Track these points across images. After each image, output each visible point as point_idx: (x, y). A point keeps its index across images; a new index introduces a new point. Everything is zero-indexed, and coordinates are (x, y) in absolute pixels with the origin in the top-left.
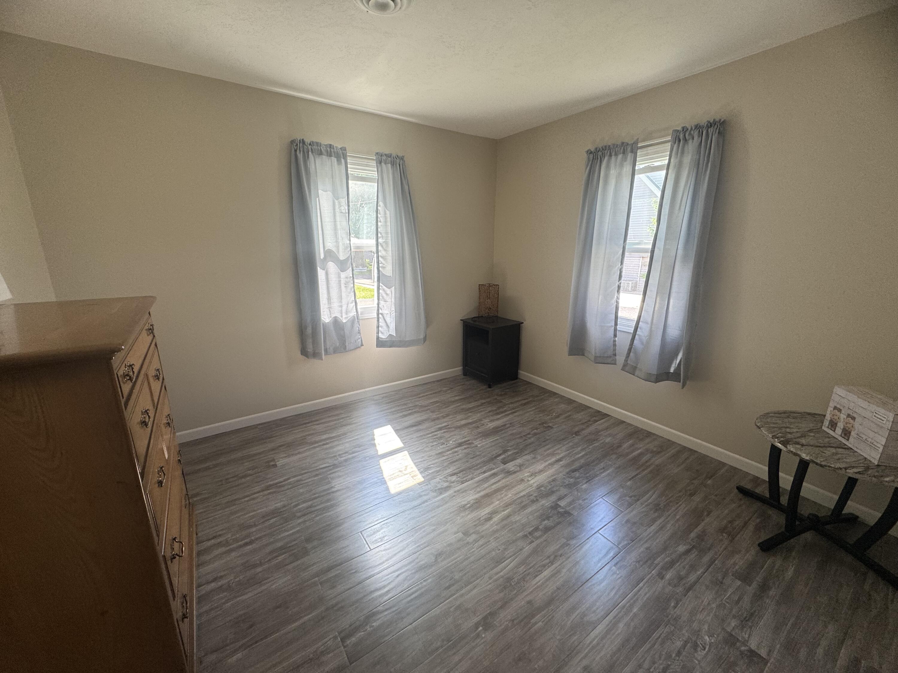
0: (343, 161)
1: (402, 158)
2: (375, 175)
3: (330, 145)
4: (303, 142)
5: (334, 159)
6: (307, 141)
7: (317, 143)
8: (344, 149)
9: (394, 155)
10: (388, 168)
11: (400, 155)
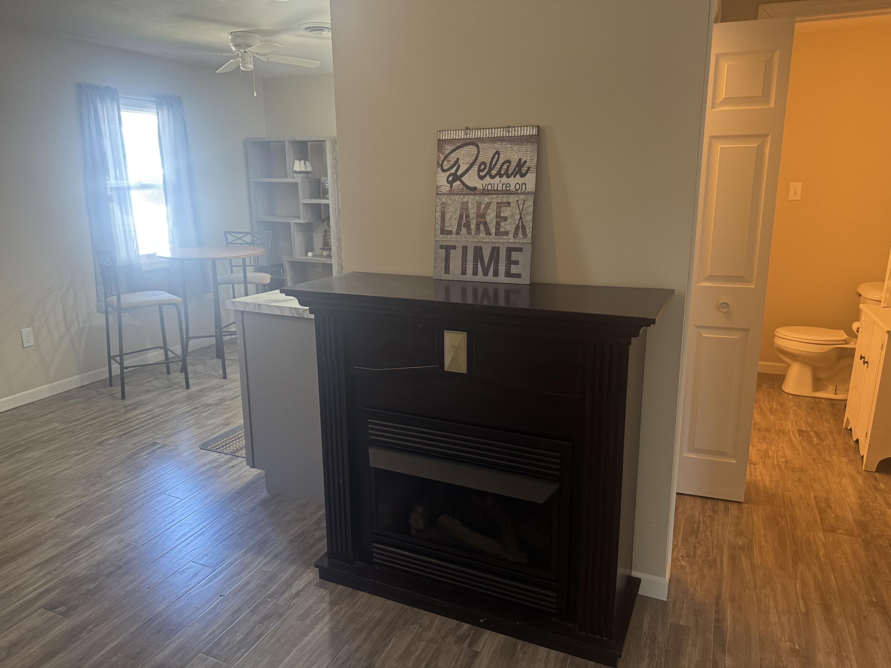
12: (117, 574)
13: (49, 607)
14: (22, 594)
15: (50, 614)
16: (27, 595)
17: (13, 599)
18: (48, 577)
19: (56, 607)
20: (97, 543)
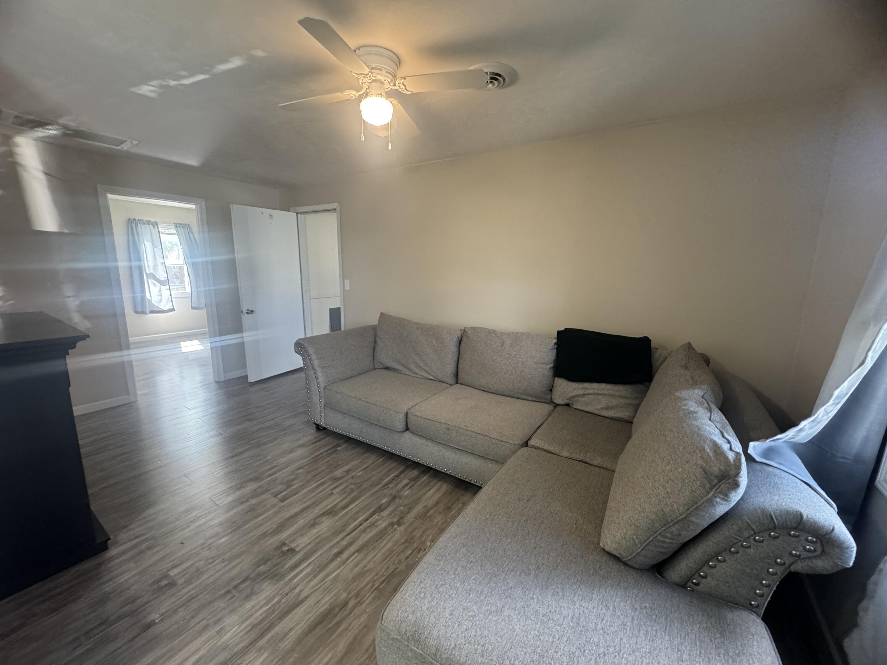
0: (156, 227)
1: (189, 225)
2: (175, 232)
3: (149, 221)
4: (135, 220)
5: (151, 226)
6: (137, 219)
7: (142, 220)
8: (156, 222)
9: (184, 223)
10: (180, 230)
11: (187, 223)
12: (239, 579)
13: (292, 551)
14: (311, 568)
15: (293, 546)
16: (308, 565)
17: (317, 563)
18: (292, 584)
19: (288, 550)
20: (243, 633)
